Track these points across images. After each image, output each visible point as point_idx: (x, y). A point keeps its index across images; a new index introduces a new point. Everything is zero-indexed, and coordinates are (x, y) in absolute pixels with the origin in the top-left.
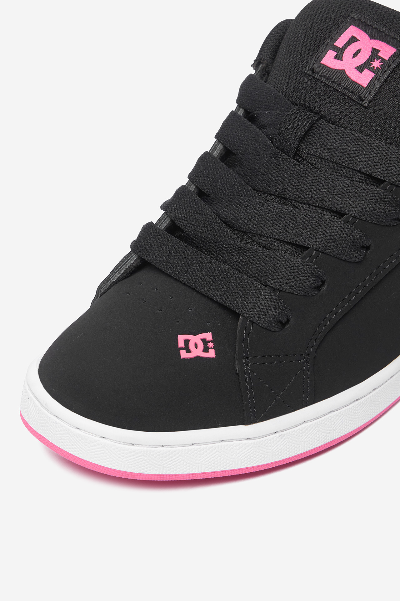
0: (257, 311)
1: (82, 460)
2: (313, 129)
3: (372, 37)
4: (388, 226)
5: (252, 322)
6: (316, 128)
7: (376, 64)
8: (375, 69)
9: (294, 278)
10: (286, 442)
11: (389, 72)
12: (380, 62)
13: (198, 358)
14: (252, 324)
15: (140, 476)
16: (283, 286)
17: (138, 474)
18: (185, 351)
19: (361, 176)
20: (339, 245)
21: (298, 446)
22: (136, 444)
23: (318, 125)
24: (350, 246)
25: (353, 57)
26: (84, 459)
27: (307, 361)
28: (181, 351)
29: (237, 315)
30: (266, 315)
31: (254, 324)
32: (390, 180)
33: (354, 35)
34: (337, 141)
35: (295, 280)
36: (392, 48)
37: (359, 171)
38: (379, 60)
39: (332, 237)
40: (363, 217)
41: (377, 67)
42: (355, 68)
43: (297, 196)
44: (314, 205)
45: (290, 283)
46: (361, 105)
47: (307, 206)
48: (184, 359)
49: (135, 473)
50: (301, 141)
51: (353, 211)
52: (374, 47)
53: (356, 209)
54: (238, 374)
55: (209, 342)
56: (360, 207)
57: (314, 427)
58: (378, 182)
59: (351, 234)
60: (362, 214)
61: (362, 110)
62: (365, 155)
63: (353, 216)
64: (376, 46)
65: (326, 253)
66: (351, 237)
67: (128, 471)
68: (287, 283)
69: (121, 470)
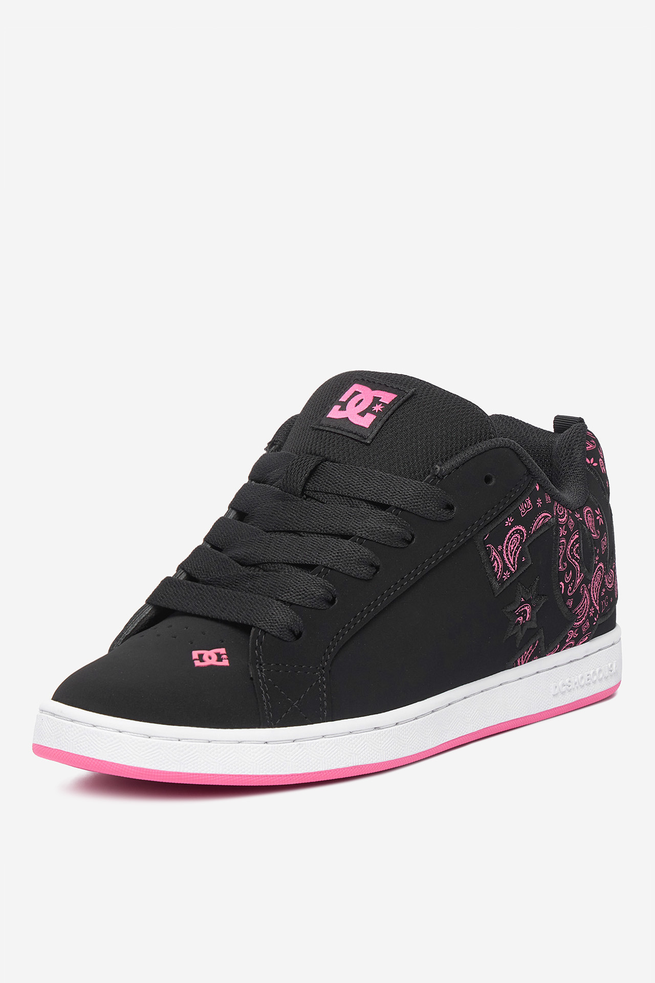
0: (269, 620)
1: (99, 760)
2: (319, 470)
3: (373, 389)
4: (396, 547)
5: (264, 632)
6: (322, 468)
7: (377, 408)
8: (377, 412)
9: (304, 590)
10: (305, 754)
11: (390, 413)
12: (381, 406)
13: (211, 666)
14: (265, 634)
15: (157, 773)
16: (294, 598)
17: (155, 770)
18: (199, 661)
19: (368, 506)
20: (348, 562)
21: (318, 761)
22: (153, 736)
23: (323, 465)
24: (358, 563)
25: (356, 406)
26: (101, 759)
27: (322, 675)
28: (195, 661)
29: (250, 627)
30: (277, 623)
31: (267, 634)
32: (395, 503)
33: (357, 390)
34: (341, 476)
35: (306, 592)
36: (395, 395)
37: (364, 500)
38: (380, 405)
39: (340, 554)
40: (371, 537)
41: (379, 410)
42: (358, 414)
43: (305, 527)
44: (322, 532)
45: (300, 595)
46: (364, 443)
47: (316, 535)
48: (198, 667)
49: (152, 770)
50: (307, 480)
51: (359, 531)
52: (375, 396)
53: (362, 529)
54: (252, 679)
55: (222, 655)
56: (366, 527)
57: (334, 745)
58: (384, 507)
59: (359, 551)
60: (370, 534)
61: (366, 447)
62: (369, 485)
63: (359, 537)
64: (377, 395)
65: (335, 570)
66: (359, 553)
67: (145, 767)
68: (297, 595)
69: (138, 766)
